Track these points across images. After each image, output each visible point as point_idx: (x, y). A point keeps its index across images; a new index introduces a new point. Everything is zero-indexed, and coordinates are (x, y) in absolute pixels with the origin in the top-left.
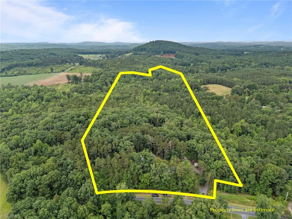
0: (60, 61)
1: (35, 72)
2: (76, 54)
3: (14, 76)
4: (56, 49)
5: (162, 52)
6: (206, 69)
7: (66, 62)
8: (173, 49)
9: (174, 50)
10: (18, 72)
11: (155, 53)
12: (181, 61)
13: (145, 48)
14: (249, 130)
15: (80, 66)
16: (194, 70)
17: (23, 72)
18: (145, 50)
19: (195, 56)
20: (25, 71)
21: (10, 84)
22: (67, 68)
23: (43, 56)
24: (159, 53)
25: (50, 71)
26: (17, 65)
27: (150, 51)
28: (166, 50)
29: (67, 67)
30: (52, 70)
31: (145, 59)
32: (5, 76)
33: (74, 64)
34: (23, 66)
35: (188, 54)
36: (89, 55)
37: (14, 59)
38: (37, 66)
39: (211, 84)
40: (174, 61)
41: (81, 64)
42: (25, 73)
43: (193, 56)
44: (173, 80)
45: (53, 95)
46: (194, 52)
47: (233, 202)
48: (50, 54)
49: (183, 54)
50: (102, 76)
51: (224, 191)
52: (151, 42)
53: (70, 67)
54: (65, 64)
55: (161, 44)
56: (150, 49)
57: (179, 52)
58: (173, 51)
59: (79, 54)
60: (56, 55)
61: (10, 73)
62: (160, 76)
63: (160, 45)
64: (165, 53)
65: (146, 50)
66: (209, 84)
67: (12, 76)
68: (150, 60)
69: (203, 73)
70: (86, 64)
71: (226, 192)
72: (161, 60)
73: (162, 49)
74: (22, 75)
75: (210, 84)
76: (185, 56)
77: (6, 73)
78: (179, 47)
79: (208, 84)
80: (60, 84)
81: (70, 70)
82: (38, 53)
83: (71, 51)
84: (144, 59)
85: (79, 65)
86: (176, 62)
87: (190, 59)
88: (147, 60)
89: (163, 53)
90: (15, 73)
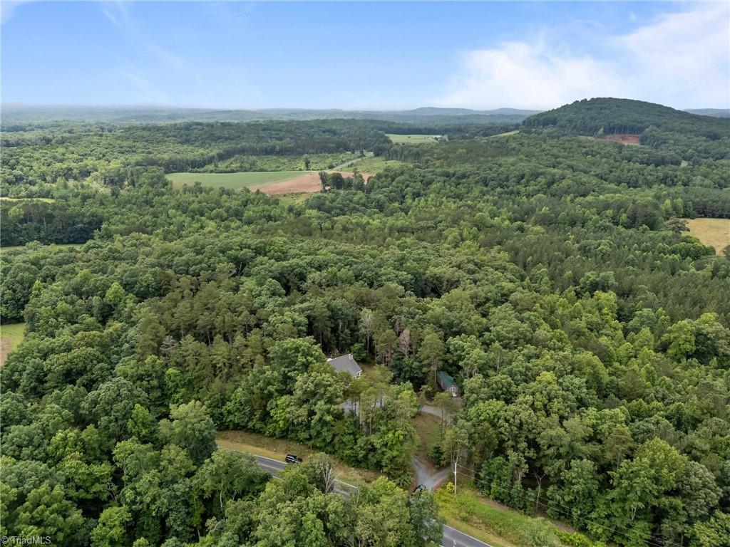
0: (334, 145)
1: (274, 166)
2: (380, 132)
3: (228, 172)
4: (342, 122)
5: (602, 129)
6: (722, 178)
7: (346, 148)
8: (637, 122)
9: (641, 122)
10: (239, 165)
11: (581, 132)
12: (649, 153)
13: (556, 118)
14: (722, 347)
15: (376, 159)
16: (676, 177)
17: (247, 166)
18: (554, 122)
19: (705, 141)
20: (253, 164)
21: (200, 184)
22: (342, 161)
23: (308, 135)
24: (592, 131)
25: (303, 167)
26: (243, 151)
27: (568, 125)
28: (616, 122)
29: (344, 160)
30: (307, 163)
31: (536, 144)
32: (212, 172)
33: (362, 152)
34: (255, 152)
35: (682, 135)
36: (412, 136)
37: (243, 139)
38: (282, 155)
39: (713, 216)
40: (626, 152)
41: (377, 155)
42: (252, 168)
43: (698, 141)
44: (589, 198)
45: (267, 211)
46: (705, 129)
47: (500, 534)
48: (324, 132)
49: (667, 135)
50: (401, 178)
51: (491, 497)
52: (577, 102)
53: (351, 160)
54: (341, 152)
55: (605, 108)
56: (570, 121)
57: (655, 128)
58: (639, 125)
59: (387, 133)
60: (335, 135)
61: (222, 166)
62: (555, 185)
63: (601, 110)
64: (610, 130)
65: (558, 124)
66: (706, 216)
67: (225, 172)
68: (551, 146)
69: (706, 187)
70: (388, 155)
71: (496, 499)
72: (584, 147)
73: (603, 121)
74: (246, 171)
75: (710, 217)
76: (672, 141)
77: (216, 166)
78: (659, 116)
79: (701, 217)
80: (304, 193)
81: (348, 166)
82: (298, 129)
83: (372, 126)
84: (534, 144)
85: (373, 155)
86: (631, 154)
87: (686, 148)
88: (544, 146)
89: (604, 131)
90: (234, 166)
